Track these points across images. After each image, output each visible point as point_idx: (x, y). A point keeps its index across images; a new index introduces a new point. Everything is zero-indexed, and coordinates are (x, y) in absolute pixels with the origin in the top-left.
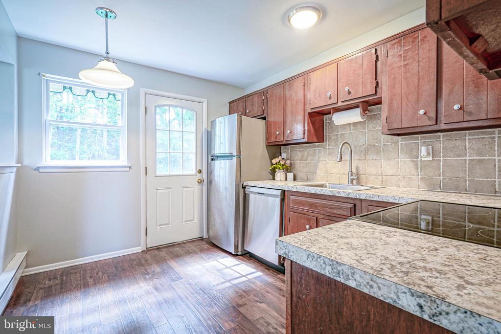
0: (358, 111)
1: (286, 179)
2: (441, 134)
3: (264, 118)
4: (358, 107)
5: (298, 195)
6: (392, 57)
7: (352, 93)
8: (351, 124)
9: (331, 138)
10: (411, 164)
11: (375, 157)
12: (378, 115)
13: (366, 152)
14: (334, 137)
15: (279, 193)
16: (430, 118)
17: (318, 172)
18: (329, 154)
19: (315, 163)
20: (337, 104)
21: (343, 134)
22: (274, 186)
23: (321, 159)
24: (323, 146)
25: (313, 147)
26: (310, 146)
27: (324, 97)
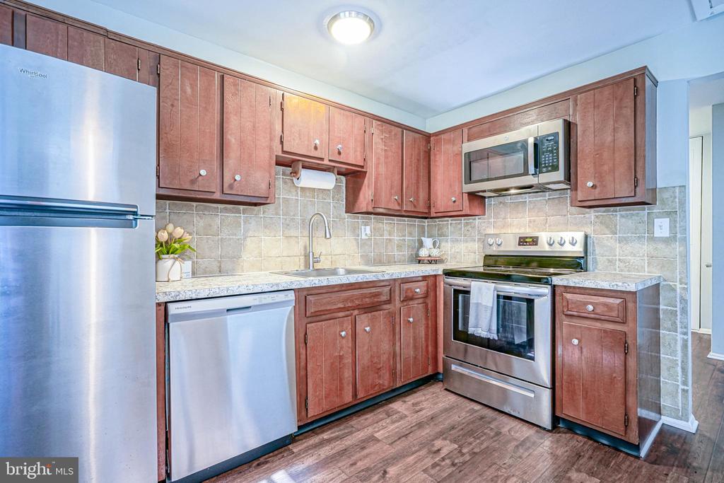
2: (373, 216)
6: (377, 138)
7: (342, 154)
13: (316, 227)
19: (239, 239)
20: (322, 159)
21: (287, 200)
22: (277, 285)
23: (250, 233)
24: (255, 213)
25: (233, 213)
26: (225, 209)
27: (306, 142)
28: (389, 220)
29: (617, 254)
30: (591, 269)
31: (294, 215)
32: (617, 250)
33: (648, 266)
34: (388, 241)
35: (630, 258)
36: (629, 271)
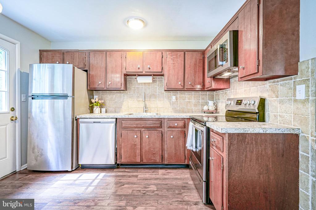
0: (151, 78)
1: (101, 112)
2: (179, 92)
3: (86, 71)
4: (151, 75)
5: (127, 120)
6: (169, 59)
7: (151, 69)
8: (142, 83)
9: (131, 89)
10: (169, 103)
11: (154, 100)
12: (155, 81)
13: (150, 97)
14: (132, 89)
15: (114, 120)
16: (182, 86)
17: (123, 107)
18: (130, 97)
19: (121, 102)
20: (142, 72)
21: (138, 88)
22: (109, 116)
23: (125, 100)
24: (126, 93)
25: (119, 93)
26: (117, 92)
27: (135, 67)
28: (188, 93)
29: (278, 111)
30: (267, 121)
31: (141, 93)
32: (279, 108)
33: (294, 121)
34: (188, 102)
35: (284, 114)
36: (284, 124)
